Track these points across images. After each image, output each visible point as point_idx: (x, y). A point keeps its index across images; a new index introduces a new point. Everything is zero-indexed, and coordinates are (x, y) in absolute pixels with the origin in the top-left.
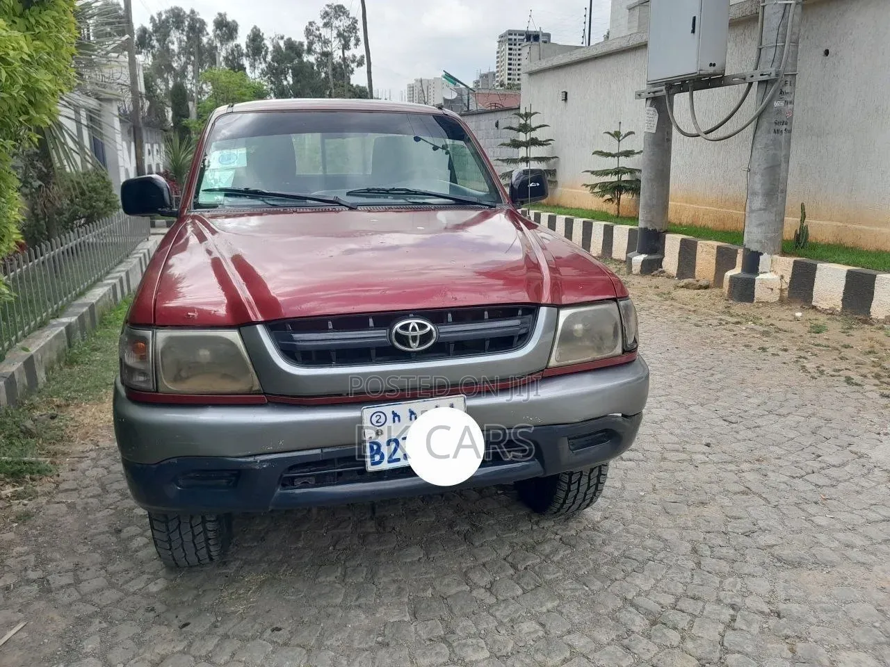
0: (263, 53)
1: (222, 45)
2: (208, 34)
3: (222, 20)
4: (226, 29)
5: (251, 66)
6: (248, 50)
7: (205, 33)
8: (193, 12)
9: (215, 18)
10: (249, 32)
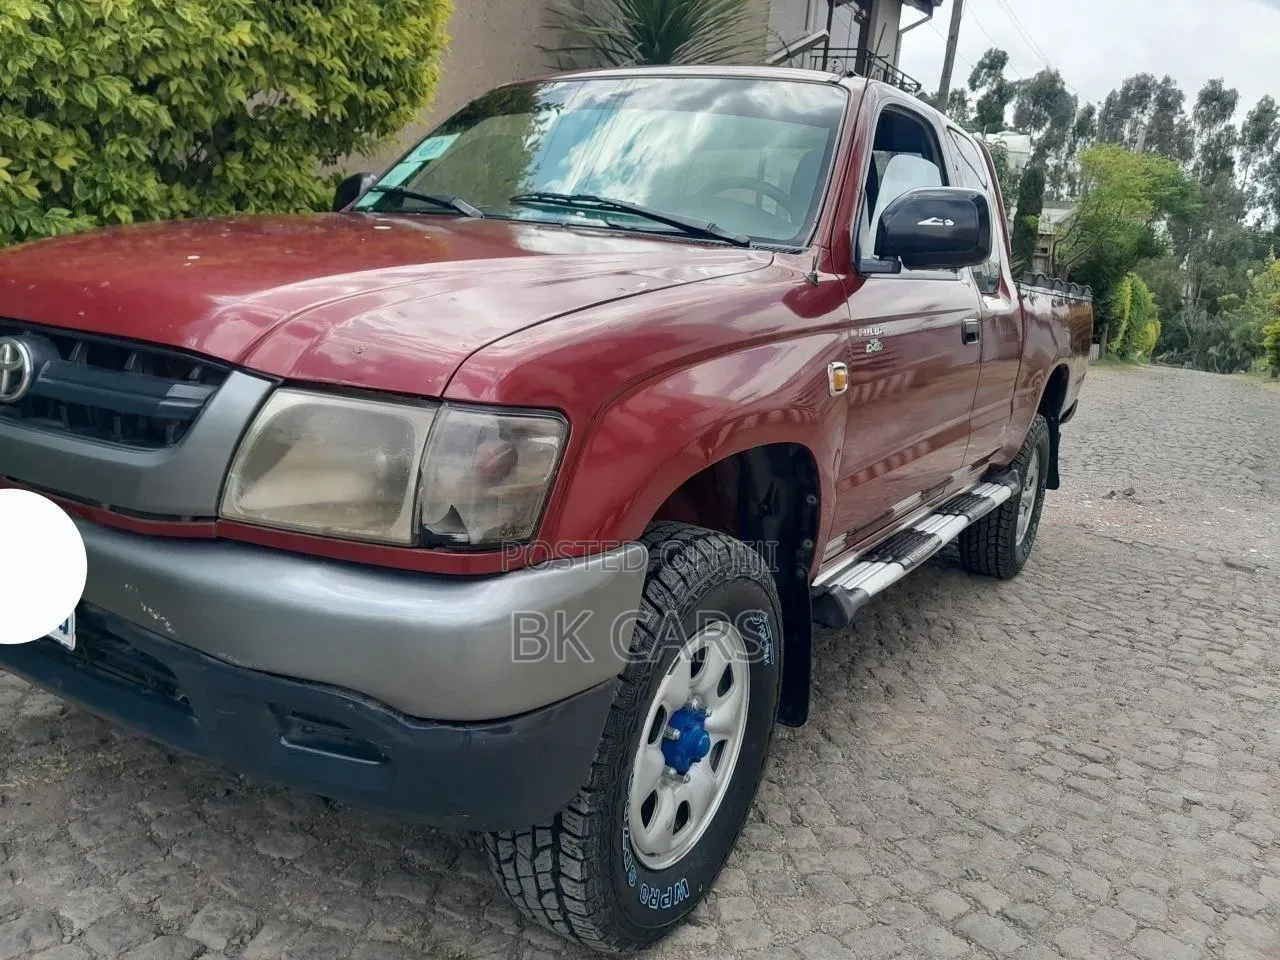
0: (1270, 139)
1: (1203, 127)
2: (1182, 112)
3: (1213, 92)
4: (1218, 101)
5: (1242, 160)
6: (1244, 136)
7: (1178, 110)
8: (1167, 80)
9: (1202, 87)
10: (1253, 107)
